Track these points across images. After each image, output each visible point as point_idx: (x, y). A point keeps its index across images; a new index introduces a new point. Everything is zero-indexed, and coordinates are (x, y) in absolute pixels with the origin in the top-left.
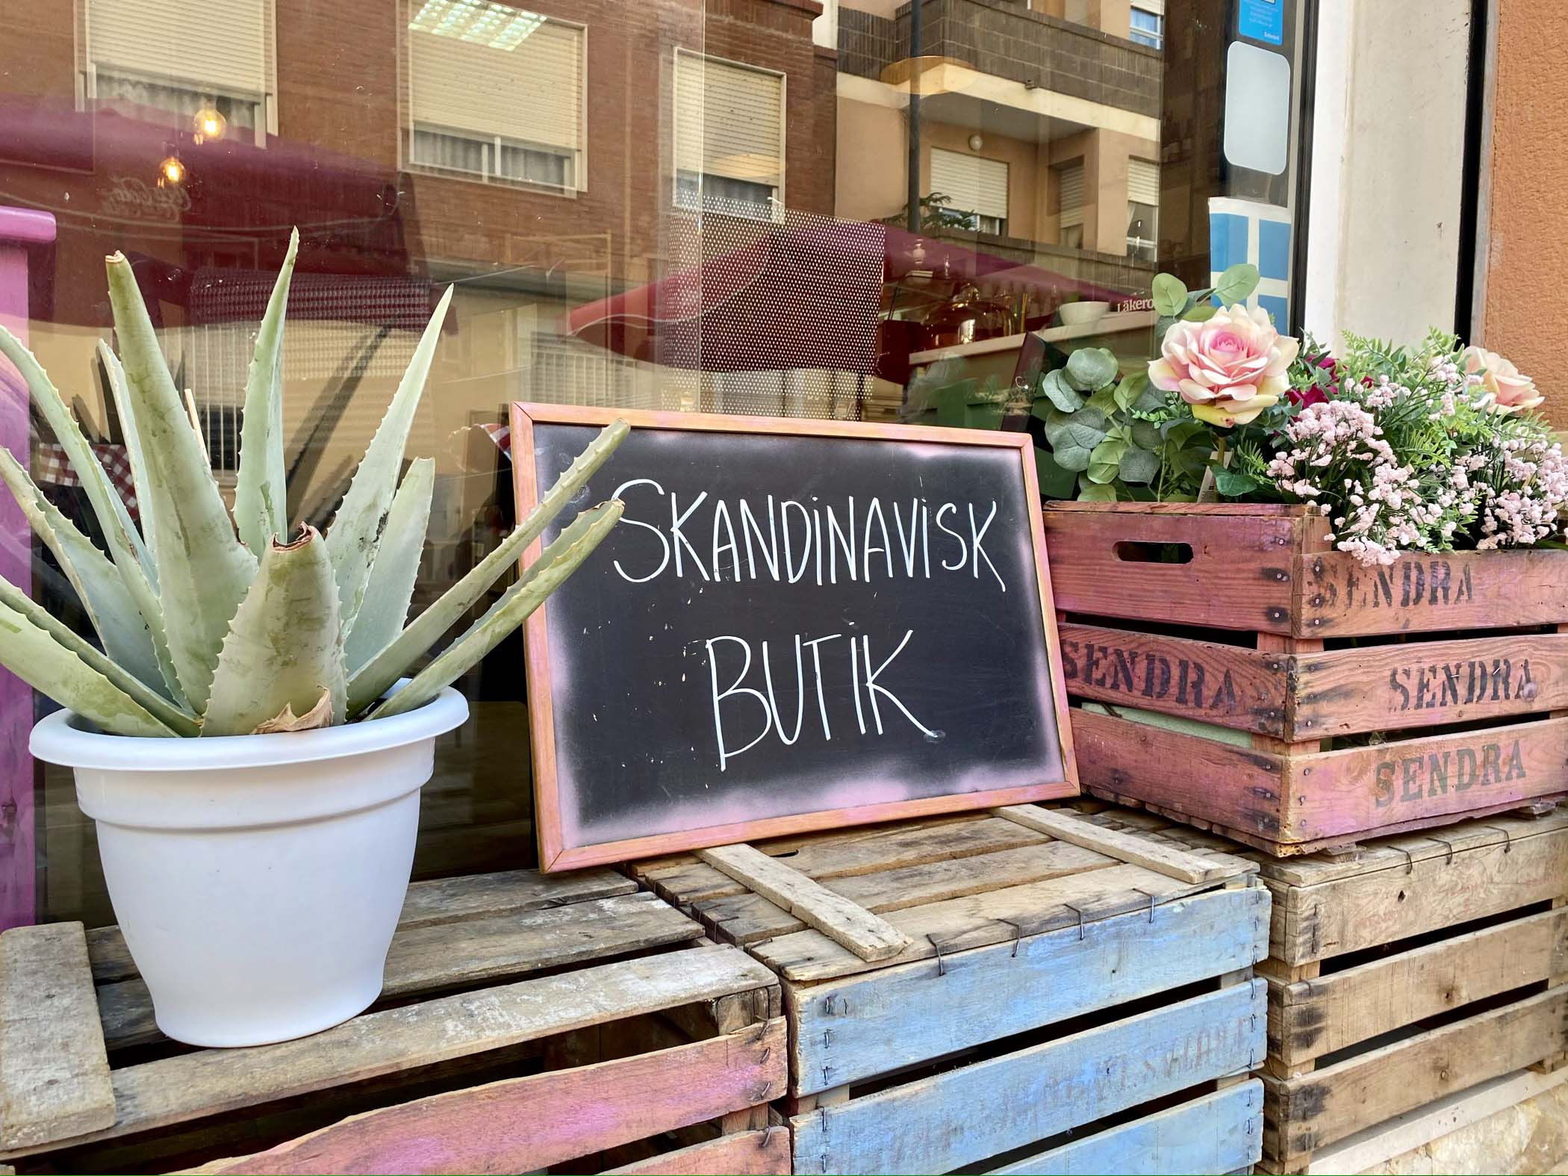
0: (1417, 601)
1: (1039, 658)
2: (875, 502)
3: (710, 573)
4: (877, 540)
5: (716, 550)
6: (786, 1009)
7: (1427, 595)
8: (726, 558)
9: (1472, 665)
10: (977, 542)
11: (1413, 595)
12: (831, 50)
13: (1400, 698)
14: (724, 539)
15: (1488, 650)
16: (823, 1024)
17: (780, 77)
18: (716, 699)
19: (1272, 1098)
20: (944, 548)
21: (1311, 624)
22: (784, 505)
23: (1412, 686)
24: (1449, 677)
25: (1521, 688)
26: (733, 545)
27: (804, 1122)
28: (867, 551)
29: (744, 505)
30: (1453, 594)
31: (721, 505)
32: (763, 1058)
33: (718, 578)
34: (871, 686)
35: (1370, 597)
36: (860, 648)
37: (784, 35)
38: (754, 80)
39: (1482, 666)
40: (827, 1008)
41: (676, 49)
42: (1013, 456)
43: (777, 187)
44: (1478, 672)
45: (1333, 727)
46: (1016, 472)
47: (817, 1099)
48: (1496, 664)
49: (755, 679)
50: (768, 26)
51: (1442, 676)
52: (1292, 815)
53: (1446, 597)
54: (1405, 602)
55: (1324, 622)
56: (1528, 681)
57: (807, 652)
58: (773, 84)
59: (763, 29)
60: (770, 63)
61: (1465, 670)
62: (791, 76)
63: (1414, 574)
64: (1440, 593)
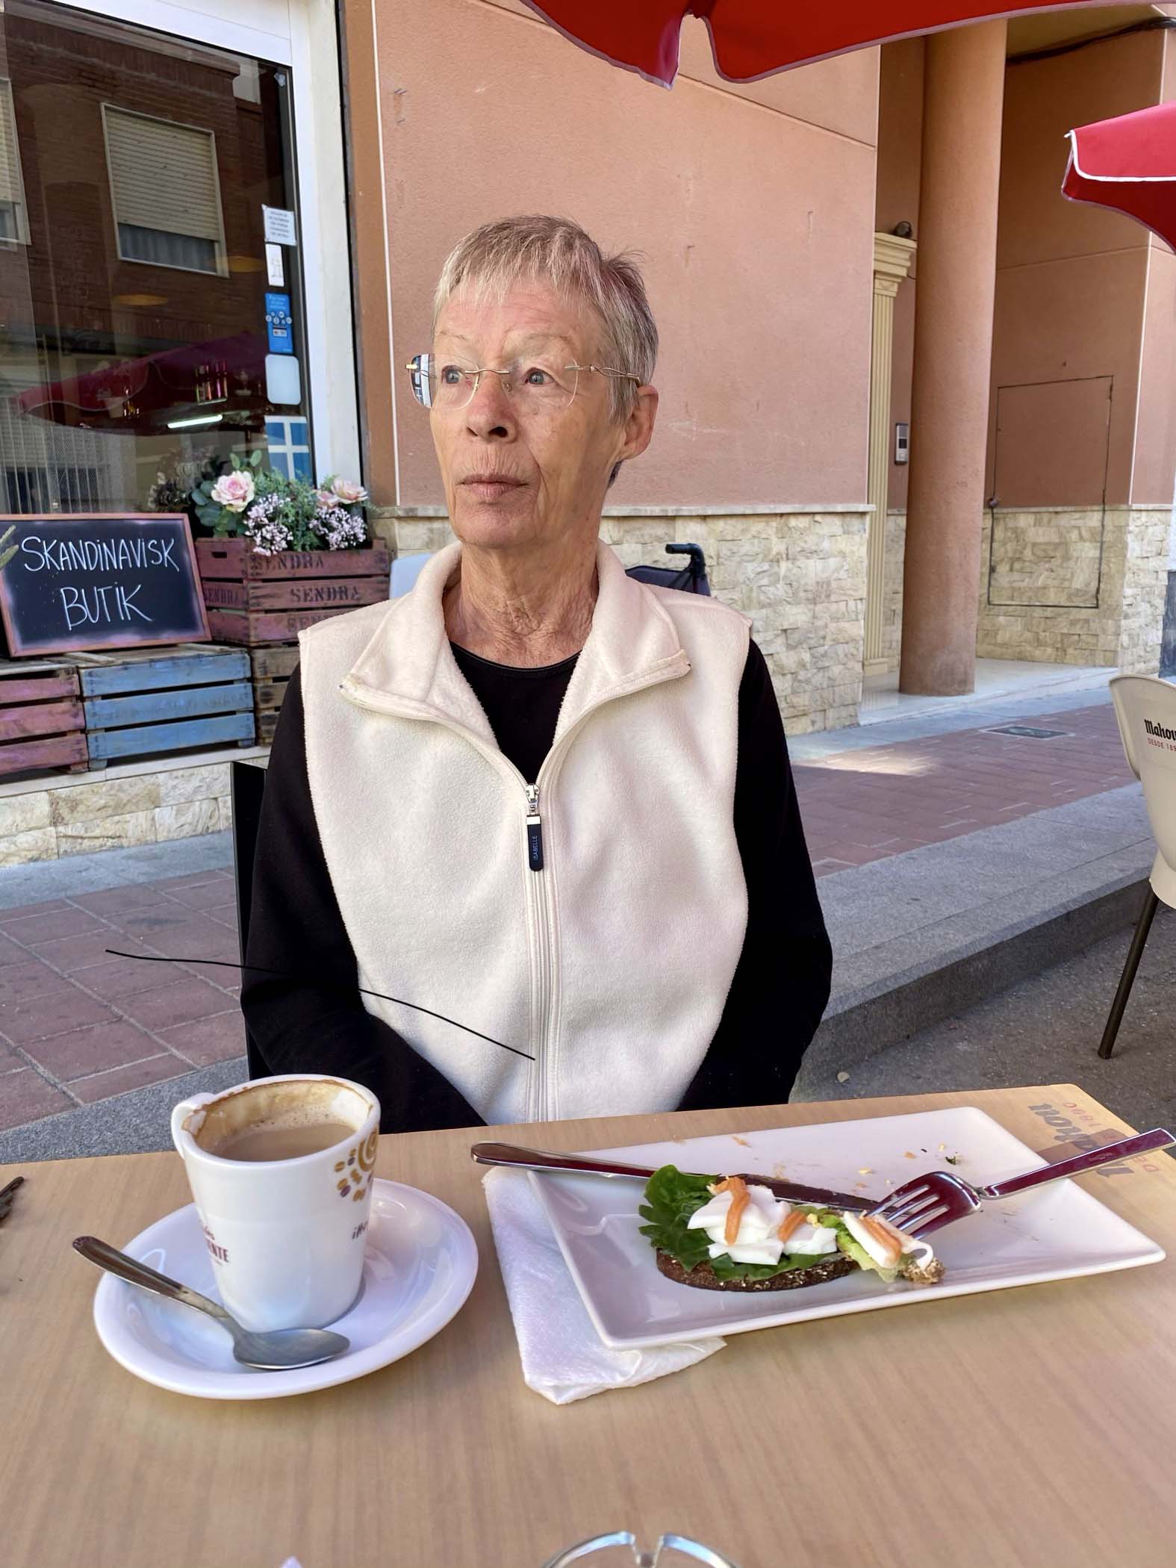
0: (298, 566)
1: (194, 595)
2: (123, 541)
3: (60, 566)
4: (123, 554)
5: (62, 560)
6: (78, 673)
7: (302, 565)
8: (65, 562)
9: (329, 589)
10: (166, 554)
11: (296, 564)
12: (255, 104)
13: (296, 598)
14: (64, 556)
15: (336, 584)
16: (89, 679)
17: (209, 135)
18: (66, 608)
19: (257, 720)
20: (152, 556)
21: (252, 575)
22: (86, 544)
23: (301, 594)
24: (318, 592)
25: (353, 596)
26: (68, 558)
27: (87, 704)
28: (121, 558)
29: (70, 544)
30: (314, 564)
31: (62, 544)
32: (72, 684)
33: (63, 569)
34: (125, 603)
35: (277, 566)
36: (120, 591)
37: (208, 93)
38: (184, 138)
39: (334, 589)
40: (90, 674)
41: (103, 105)
42: (180, 522)
43: (218, 241)
44: (332, 590)
45: (267, 607)
46: (182, 528)
47: (91, 698)
48: (340, 588)
49: (80, 601)
50: (192, 85)
51: (314, 592)
52: (252, 633)
53: (311, 565)
54: (293, 567)
55: (258, 574)
56: (357, 593)
57: (99, 593)
58: (202, 141)
59: (187, 87)
60: (197, 121)
61: (325, 590)
62: (218, 134)
63: (295, 559)
64: (308, 565)
